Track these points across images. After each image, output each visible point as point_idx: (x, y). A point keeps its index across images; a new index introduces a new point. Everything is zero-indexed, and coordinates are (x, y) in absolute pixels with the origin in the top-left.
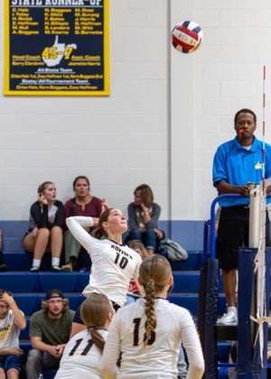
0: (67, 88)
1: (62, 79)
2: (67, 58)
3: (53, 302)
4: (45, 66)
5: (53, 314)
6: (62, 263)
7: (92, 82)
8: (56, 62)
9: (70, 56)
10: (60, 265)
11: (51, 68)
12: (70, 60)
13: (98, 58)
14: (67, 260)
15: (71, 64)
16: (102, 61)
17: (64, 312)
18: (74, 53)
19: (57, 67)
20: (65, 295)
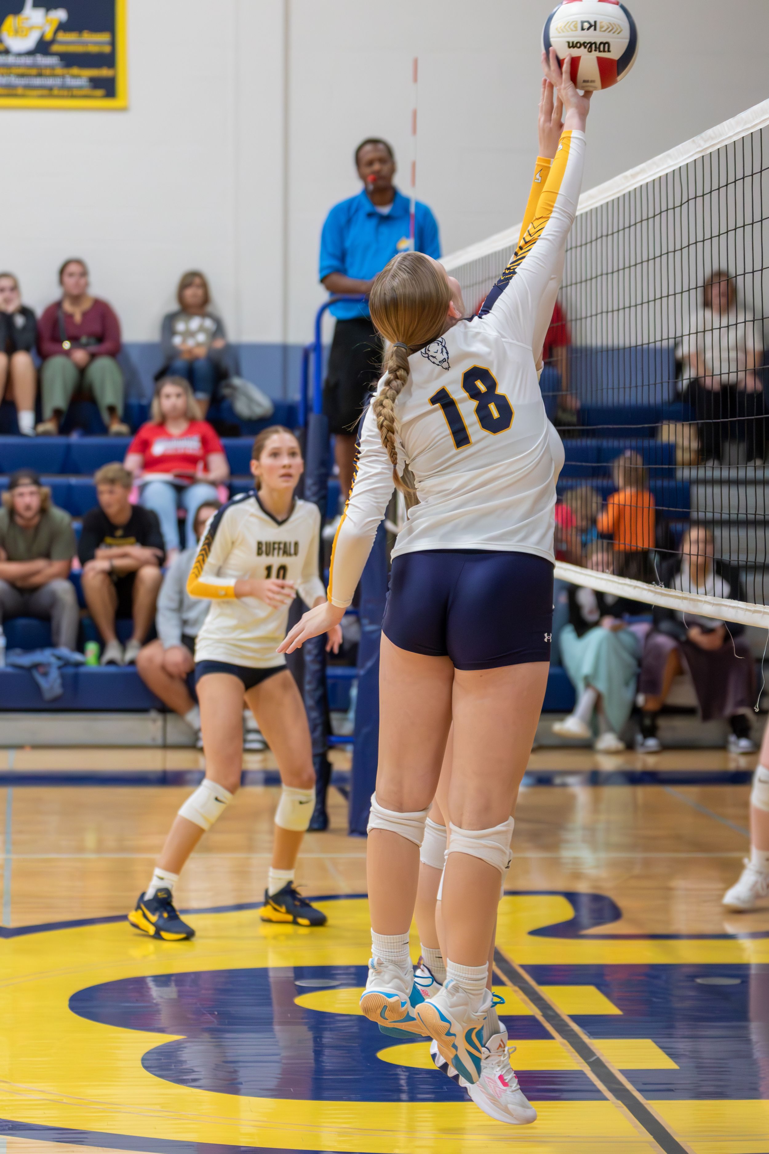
0: (49, 92)
1: (40, 75)
2: (49, 36)
3: (21, 495)
4: (7, 52)
5: (21, 516)
6: (39, 419)
7: (96, 83)
8: (29, 43)
9: (56, 32)
10: (35, 427)
11: (19, 55)
12: (53, 42)
13: (104, 37)
14: (48, 412)
15: (55, 48)
16: (113, 43)
17: (43, 511)
18: (62, 27)
19: (30, 53)
20: (44, 479)
